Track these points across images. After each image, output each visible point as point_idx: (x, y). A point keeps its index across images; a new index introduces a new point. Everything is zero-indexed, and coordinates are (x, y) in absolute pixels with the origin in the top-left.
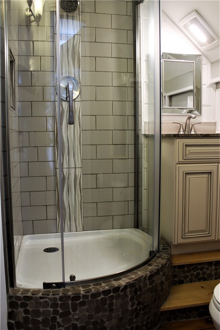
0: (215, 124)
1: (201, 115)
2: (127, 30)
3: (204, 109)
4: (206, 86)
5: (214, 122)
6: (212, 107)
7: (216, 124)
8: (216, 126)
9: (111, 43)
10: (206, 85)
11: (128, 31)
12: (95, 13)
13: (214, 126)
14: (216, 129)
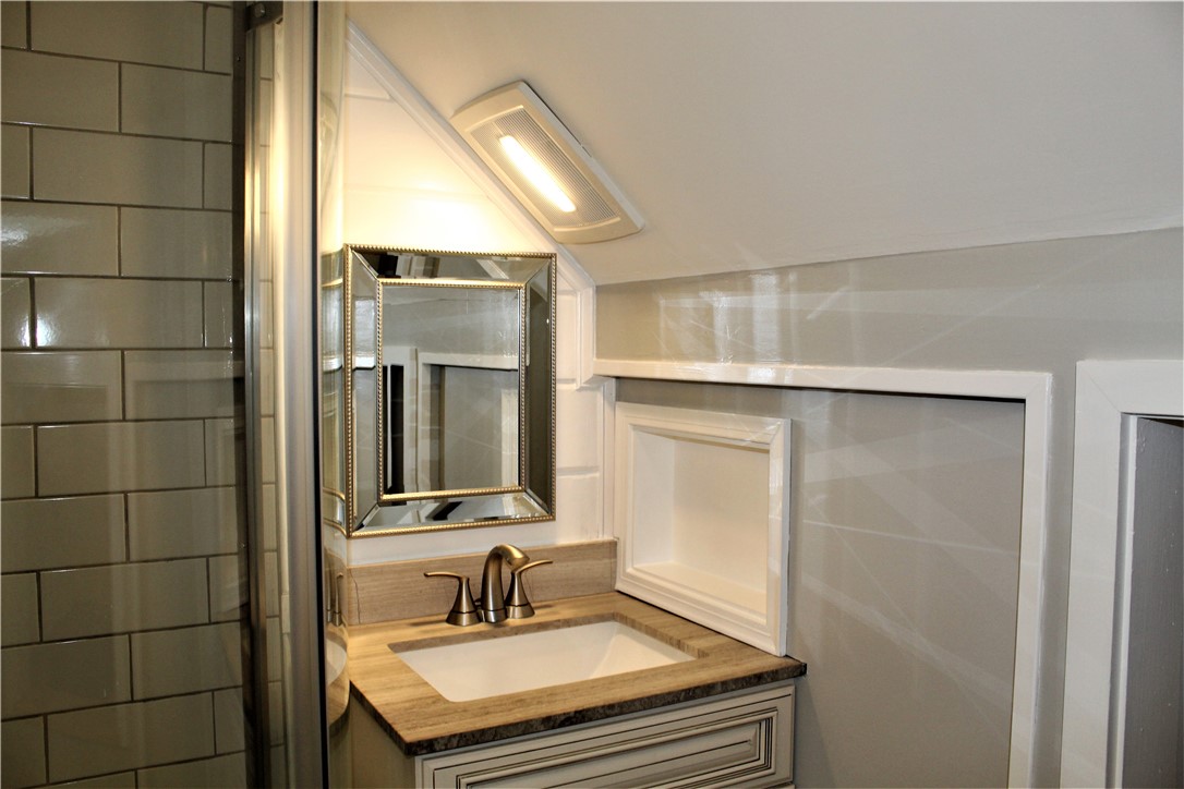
0: (611, 549)
1: (554, 519)
2: (205, 142)
3: (564, 485)
4: (574, 387)
5: (607, 538)
6: (597, 475)
7: (615, 550)
8: (615, 556)
9: (119, 206)
10: (573, 381)
11: (207, 146)
12: (29, 49)
13: (610, 558)
14: (615, 572)
